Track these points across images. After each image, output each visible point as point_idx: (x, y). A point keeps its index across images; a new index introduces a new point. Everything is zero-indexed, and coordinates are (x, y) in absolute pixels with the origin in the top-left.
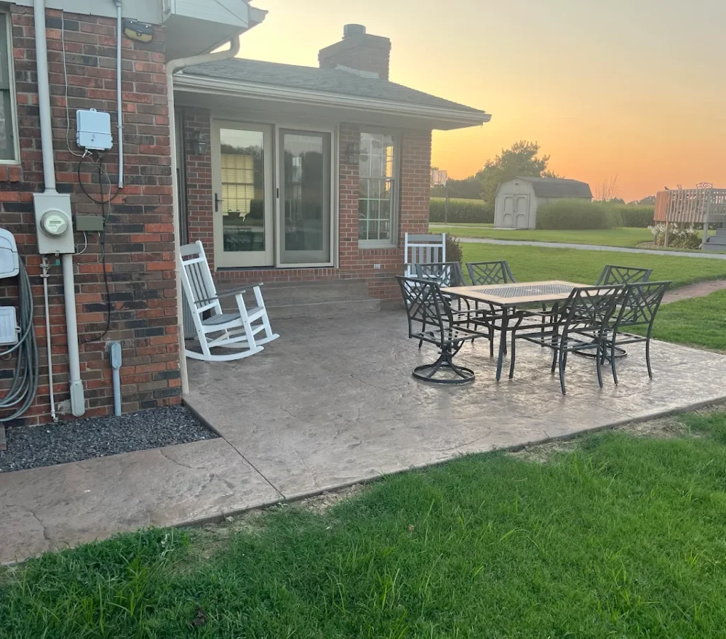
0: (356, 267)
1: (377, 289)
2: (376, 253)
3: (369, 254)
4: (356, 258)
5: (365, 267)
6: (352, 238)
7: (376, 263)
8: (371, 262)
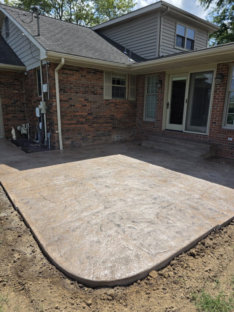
0: (217, 137)
1: (229, 151)
2: (230, 132)
3: (225, 132)
4: (218, 133)
5: (222, 138)
6: (217, 122)
7: (230, 137)
8: (227, 136)
